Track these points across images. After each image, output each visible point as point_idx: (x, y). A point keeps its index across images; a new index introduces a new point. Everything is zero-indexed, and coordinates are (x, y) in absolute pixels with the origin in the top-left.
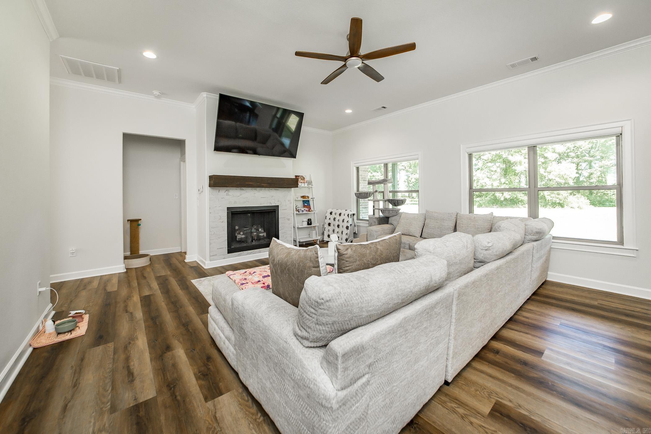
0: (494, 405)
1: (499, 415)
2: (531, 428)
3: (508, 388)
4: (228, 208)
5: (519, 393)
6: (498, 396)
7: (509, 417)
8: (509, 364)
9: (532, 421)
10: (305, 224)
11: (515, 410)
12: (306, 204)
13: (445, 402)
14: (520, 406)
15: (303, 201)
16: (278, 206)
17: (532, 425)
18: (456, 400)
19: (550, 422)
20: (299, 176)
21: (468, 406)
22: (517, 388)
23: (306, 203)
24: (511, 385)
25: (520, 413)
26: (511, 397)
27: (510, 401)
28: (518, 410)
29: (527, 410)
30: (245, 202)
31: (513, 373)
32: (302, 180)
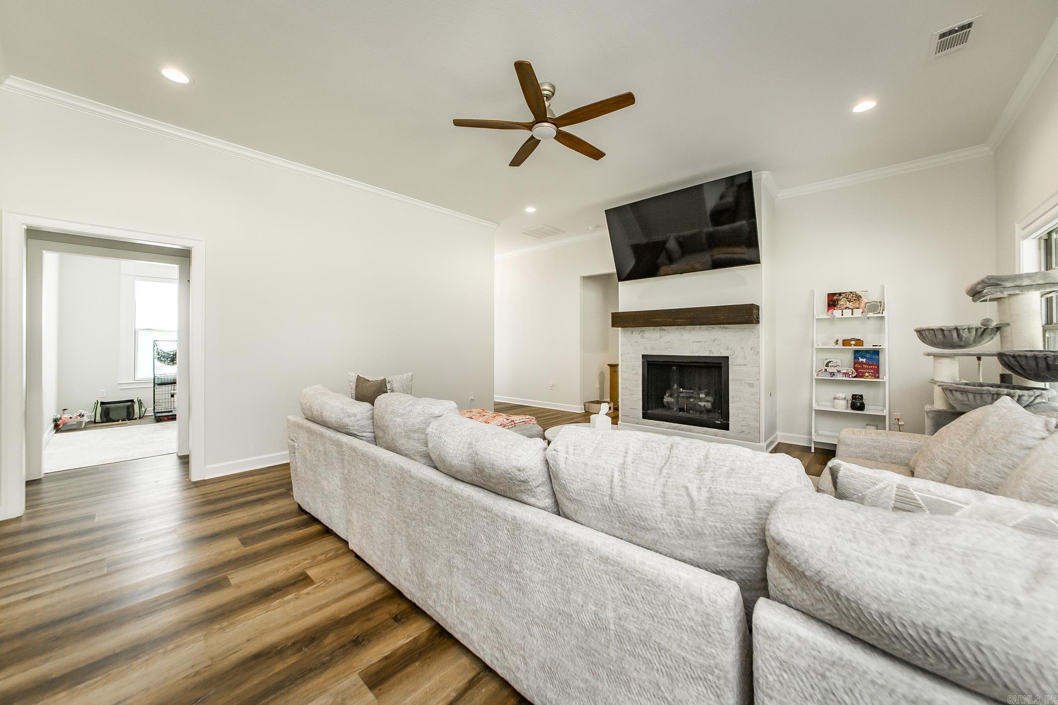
0: (311, 579)
1: (300, 578)
2: (272, 594)
3: (327, 601)
4: (643, 356)
5: (312, 607)
6: (320, 586)
7: (293, 584)
8: (364, 621)
9: (276, 599)
10: (842, 406)
11: (295, 592)
12: (864, 360)
13: (337, 551)
14: (297, 598)
15: (856, 352)
16: (728, 357)
17: (273, 596)
18: (335, 558)
19: (265, 612)
20: (840, 294)
21: (323, 563)
22: (321, 608)
23: (863, 357)
24: (327, 605)
25: (291, 594)
26: (311, 597)
27: (308, 594)
28: (295, 594)
29: (288, 602)
30: (667, 348)
31: (346, 618)
32: (849, 301)
